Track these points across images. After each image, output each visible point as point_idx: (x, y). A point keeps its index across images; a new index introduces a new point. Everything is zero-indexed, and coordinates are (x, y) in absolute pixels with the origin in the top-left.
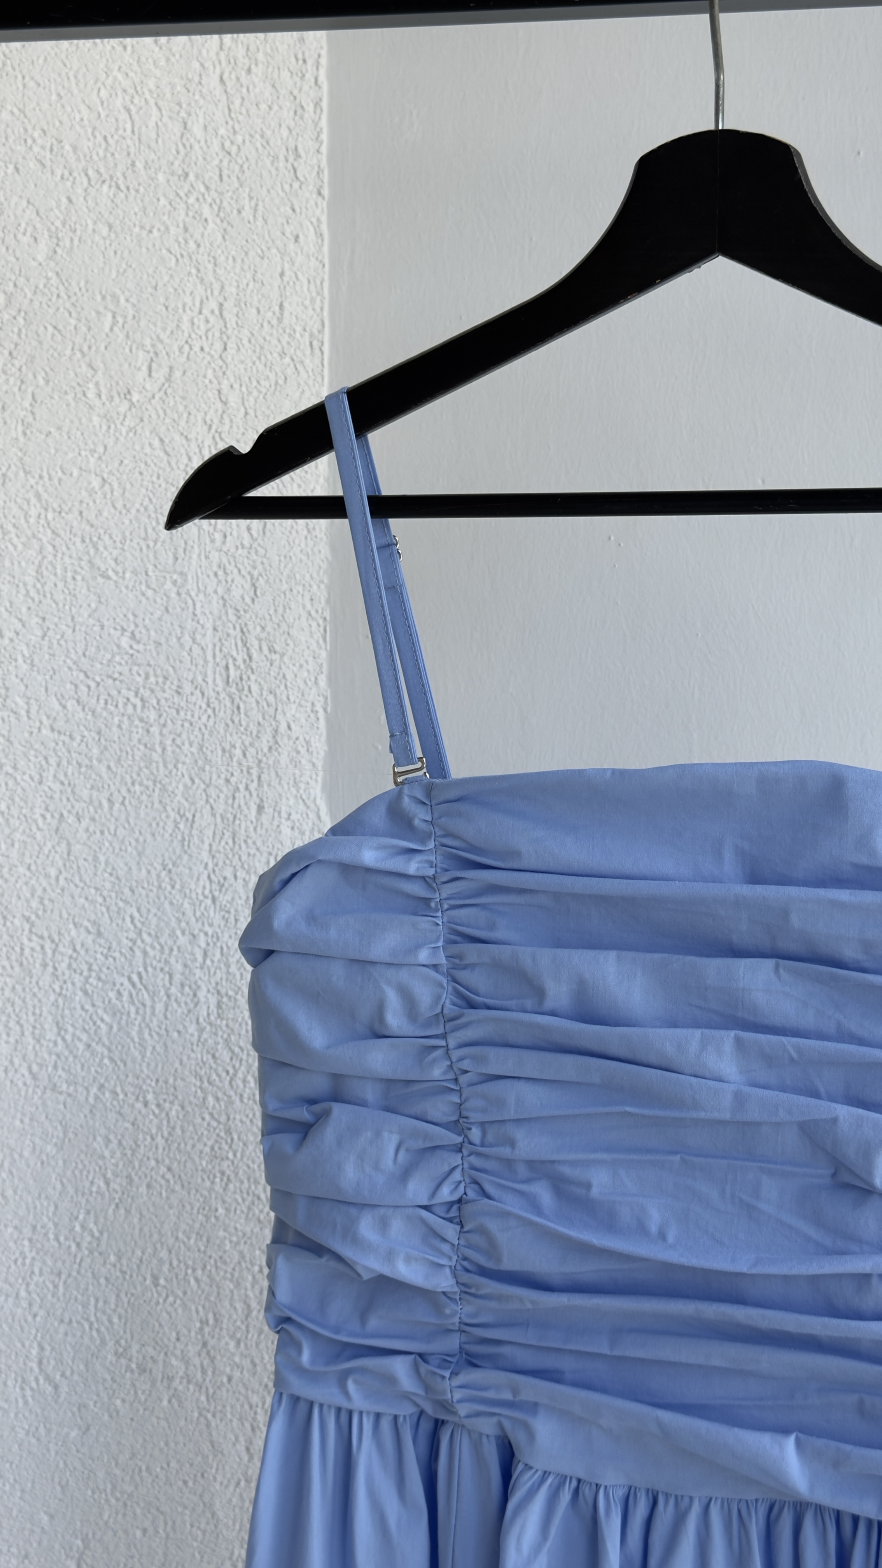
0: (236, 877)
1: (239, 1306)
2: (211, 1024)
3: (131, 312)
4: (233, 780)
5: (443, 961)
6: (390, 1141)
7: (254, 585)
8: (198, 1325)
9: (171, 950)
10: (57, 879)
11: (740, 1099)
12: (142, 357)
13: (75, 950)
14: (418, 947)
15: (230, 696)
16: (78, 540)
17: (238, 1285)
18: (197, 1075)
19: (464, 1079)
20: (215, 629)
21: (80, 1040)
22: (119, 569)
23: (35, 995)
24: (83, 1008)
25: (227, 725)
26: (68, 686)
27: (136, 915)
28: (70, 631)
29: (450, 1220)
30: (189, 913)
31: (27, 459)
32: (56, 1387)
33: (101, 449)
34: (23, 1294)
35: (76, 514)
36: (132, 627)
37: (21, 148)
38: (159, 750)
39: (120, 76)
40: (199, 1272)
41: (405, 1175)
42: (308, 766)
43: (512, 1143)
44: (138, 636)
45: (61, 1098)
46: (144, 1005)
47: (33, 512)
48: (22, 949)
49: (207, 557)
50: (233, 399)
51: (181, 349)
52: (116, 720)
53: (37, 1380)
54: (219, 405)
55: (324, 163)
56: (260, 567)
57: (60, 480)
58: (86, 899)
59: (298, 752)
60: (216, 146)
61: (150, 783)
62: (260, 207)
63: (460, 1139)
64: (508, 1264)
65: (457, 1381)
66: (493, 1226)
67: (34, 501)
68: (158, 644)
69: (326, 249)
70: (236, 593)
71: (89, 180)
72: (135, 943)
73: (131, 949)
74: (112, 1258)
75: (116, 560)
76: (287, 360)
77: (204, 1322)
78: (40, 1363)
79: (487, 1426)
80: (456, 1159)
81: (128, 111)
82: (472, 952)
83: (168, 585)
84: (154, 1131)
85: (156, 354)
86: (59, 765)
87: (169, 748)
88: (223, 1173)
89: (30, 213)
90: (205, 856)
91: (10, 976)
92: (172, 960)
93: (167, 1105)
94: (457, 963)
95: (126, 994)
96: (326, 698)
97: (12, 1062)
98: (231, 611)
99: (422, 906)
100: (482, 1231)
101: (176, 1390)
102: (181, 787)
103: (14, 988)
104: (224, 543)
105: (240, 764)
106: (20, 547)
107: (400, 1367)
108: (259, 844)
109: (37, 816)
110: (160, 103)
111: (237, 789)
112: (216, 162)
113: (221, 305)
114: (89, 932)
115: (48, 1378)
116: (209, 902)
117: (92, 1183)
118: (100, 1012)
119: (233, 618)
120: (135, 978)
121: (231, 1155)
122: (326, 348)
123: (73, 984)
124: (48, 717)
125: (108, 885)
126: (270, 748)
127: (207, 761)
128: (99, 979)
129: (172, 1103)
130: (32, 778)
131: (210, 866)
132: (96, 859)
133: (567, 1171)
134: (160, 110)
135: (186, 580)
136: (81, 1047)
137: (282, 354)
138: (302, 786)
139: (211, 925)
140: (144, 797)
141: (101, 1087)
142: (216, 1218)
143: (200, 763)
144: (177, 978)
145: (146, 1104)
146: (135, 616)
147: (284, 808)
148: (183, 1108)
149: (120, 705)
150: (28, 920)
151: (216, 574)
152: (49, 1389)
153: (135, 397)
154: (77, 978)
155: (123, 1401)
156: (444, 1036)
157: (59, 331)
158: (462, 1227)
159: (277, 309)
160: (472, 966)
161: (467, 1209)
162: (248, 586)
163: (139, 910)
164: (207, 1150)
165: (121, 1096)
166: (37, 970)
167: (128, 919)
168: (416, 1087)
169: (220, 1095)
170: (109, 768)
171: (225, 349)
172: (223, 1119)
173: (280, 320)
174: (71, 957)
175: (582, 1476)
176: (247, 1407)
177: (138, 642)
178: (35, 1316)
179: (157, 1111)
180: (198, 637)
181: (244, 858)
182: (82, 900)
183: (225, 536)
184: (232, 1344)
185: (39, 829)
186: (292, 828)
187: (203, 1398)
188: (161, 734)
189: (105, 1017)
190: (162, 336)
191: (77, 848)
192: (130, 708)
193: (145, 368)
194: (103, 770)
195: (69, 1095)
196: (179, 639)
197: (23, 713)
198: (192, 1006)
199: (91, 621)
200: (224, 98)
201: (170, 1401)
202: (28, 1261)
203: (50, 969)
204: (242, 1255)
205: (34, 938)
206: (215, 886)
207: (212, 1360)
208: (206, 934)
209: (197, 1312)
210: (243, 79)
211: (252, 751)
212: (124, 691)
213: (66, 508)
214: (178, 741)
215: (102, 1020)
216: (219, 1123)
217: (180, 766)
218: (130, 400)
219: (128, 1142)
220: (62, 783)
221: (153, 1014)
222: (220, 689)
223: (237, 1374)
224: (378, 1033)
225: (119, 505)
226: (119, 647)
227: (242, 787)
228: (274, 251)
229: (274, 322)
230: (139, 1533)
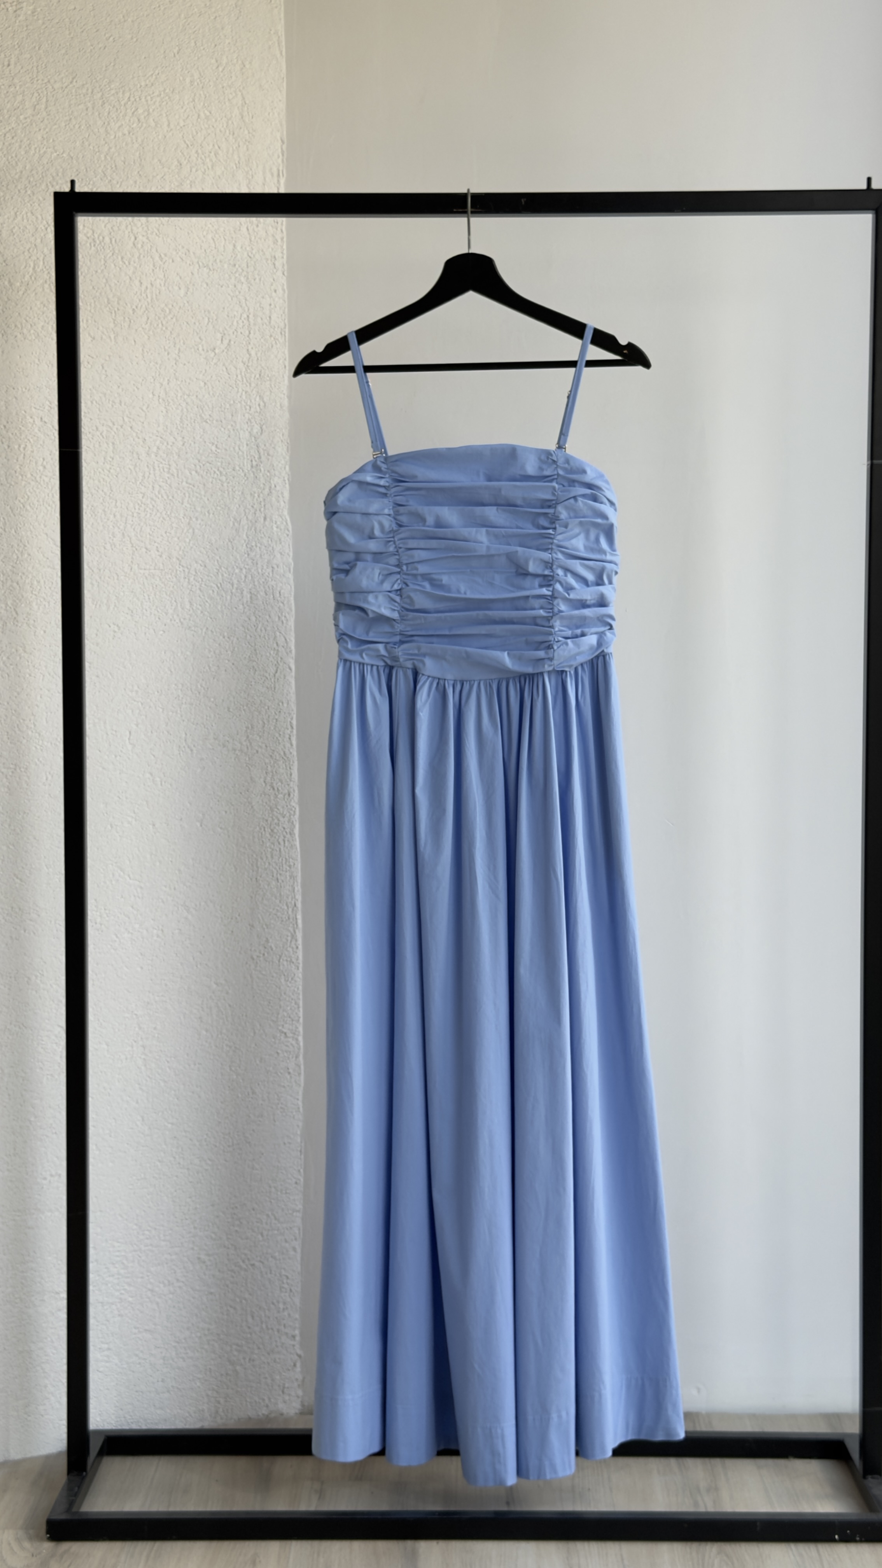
0: (256, 546)
1: (261, 722)
2: (248, 606)
3: (215, 318)
4: (255, 506)
5: (392, 512)
6: (377, 572)
7: (261, 428)
8: (245, 729)
9: (233, 574)
10: (189, 543)
11: (488, 548)
12: (219, 336)
13: (196, 572)
14: (383, 509)
15: (253, 472)
16: (196, 407)
17: (260, 713)
18: (243, 626)
19: (400, 550)
20: (247, 445)
21: (199, 609)
22: (211, 419)
23: (181, 590)
24: (200, 597)
25: (252, 484)
26: (193, 466)
27: (219, 559)
28: (192, 443)
29: (397, 595)
30: (239, 559)
31: (177, 374)
32: (192, 750)
33: (204, 371)
34: (179, 712)
35: (195, 397)
36: (216, 443)
37: (174, 253)
38: (226, 492)
39: (210, 226)
40: (245, 707)
41: (382, 582)
42: (282, 503)
43: (417, 569)
44: (218, 446)
45: (193, 632)
46: (223, 596)
47: (179, 395)
48: (176, 571)
49: (244, 416)
50: (253, 353)
51: (233, 333)
52: (211, 480)
53: (184, 747)
54: (248, 355)
55: (285, 263)
56: (264, 421)
57: (189, 383)
58: (200, 552)
59: (279, 497)
60: (246, 254)
61: (223, 506)
62: (262, 279)
63: (399, 570)
64: (417, 607)
65: (400, 649)
66: (412, 595)
67: (179, 391)
68: (226, 450)
69: (286, 295)
70: (255, 431)
71: (199, 266)
72: (218, 570)
73: (218, 573)
74: (212, 699)
75: (210, 415)
76: (272, 339)
77: (247, 728)
78: (185, 740)
79: (409, 665)
80: (398, 576)
81: (213, 240)
82: (401, 509)
83: (229, 427)
84: (227, 648)
85: (224, 334)
86: (189, 497)
87: (231, 493)
88: (253, 667)
89: (178, 278)
90: (245, 536)
91: (172, 582)
92: (233, 578)
93: (232, 638)
94: (397, 513)
95: (216, 592)
96: (288, 475)
97: (173, 617)
98: (253, 438)
99: (385, 495)
100: (409, 597)
101: (237, 755)
102: (235, 508)
103: (173, 587)
104: (250, 410)
105: (257, 500)
106: (174, 409)
107: (381, 647)
108: (265, 533)
109: (181, 518)
110: (226, 237)
111: (256, 510)
112: (246, 260)
113: (248, 316)
114: (201, 565)
115: (189, 747)
116: (246, 555)
117: (204, 668)
118: (207, 599)
119: (253, 440)
120: (219, 585)
121: (256, 660)
122: (287, 335)
123: (196, 586)
124: (185, 477)
125: (208, 547)
126: (268, 495)
127: (245, 498)
128: (205, 585)
129: (234, 637)
130: (179, 502)
131: (247, 541)
132: (203, 536)
133: (435, 576)
134: (225, 240)
135: (236, 424)
136: (199, 612)
137: (271, 336)
138: (281, 511)
139: (248, 565)
140: (221, 512)
141: (207, 629)
142: (251, 685)
143: (242, 499)
144: (235, 586)
145: (224, 637)
146: (217, 438)
147: (274, 519)
148: (238, 639)
149: (212, 474)
150: (178, 559)
151: (247, 423)
152: (190, 752)
153: (217, 351)
154: (197, 584)
155: (217, 758)
156: (393, 537)
157: (189, 324)
158: (401, 596)
159: (268, 318)
160: (401, 514)
161: (403, 591)
162: (259, 428)
163: (220, 558)
164: (247, 657)
165: (215, 633)
166: (182, 580)
167: (216, 561)
168: (384, 555)
169: (252, 635)
170: (208, 500)
171: (250, 333)
172: (253, 645)
173: (270, 323)
174: (195, 575)
175: (440, 676)
176: (264, 764)
177: (219, 448)
178: (183, 721)
179: (228, 640)
180: (241, 448)
181: (259, 538)
182: (199, 553)
183: (250, 408)
184: (258, 738)
185: (182, 523)
186: (277, 527)
187: (247, 759)
188: (227, 486)
189: (208, 601)
190: (227, 328)
191: (196, 531)
192: (216, 475)
193: (220, 339)
194: (206, 499)
195: (195, 631)
196: (234, 448)
197: (176, 475)
198: (241, 598)
199: (201, 440)
200: (248, 236)
201: (235, 759)
202: (180, 698)
203: (187, 580)
204: (261, 701)
205: (181, 567)
206: (249, 550)
207: (251, 744)
208: (246, 568)
209: (245, 723)
210: (256, 229)
211: (261, 495)
212: (213, 469)
213: (191, 394)
214: (234, 490)
215: (207, 601)
216: (252, 646)
217: (235, 499)
218: (215, 353)
219: (217, 652)
220: (190, 505)
221: (226, 600)
222: (249, 469)
223: (260, 750)
224: (371, 537)
225: (211, 394)
226: (211, 450)
227: (258, 510)
228: (267, 296)
229: (268, 323)
230: (224, 813)
